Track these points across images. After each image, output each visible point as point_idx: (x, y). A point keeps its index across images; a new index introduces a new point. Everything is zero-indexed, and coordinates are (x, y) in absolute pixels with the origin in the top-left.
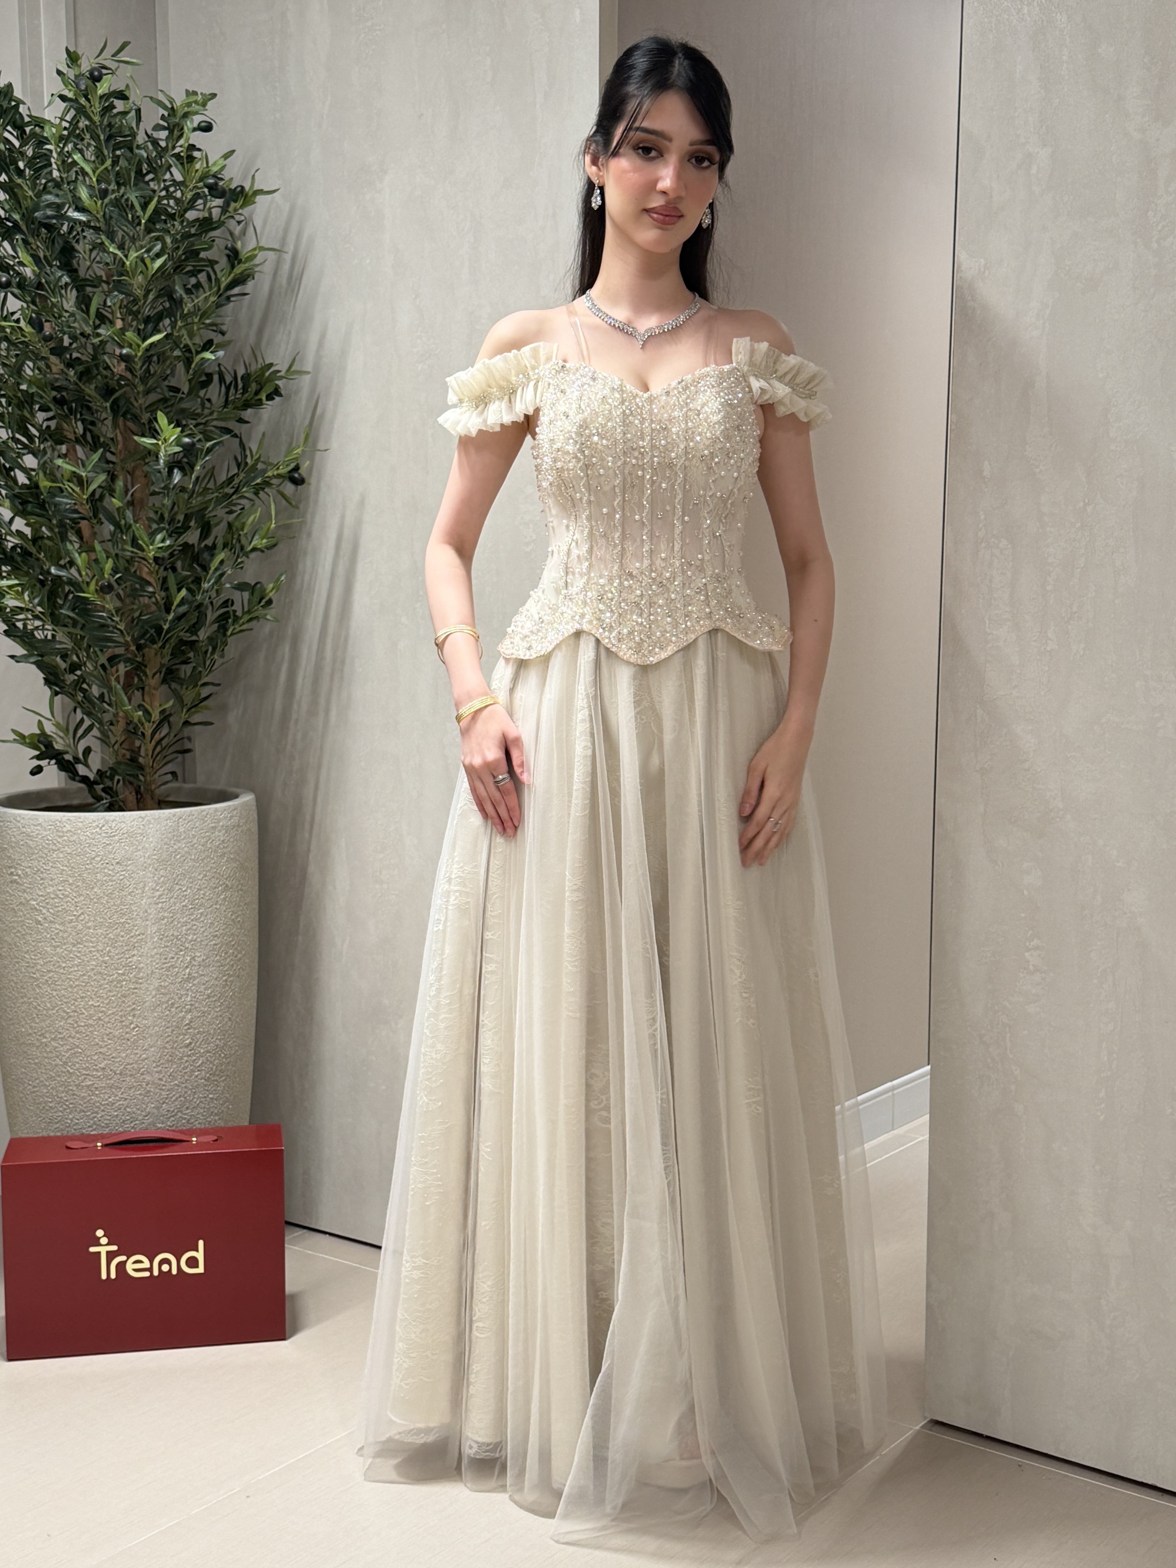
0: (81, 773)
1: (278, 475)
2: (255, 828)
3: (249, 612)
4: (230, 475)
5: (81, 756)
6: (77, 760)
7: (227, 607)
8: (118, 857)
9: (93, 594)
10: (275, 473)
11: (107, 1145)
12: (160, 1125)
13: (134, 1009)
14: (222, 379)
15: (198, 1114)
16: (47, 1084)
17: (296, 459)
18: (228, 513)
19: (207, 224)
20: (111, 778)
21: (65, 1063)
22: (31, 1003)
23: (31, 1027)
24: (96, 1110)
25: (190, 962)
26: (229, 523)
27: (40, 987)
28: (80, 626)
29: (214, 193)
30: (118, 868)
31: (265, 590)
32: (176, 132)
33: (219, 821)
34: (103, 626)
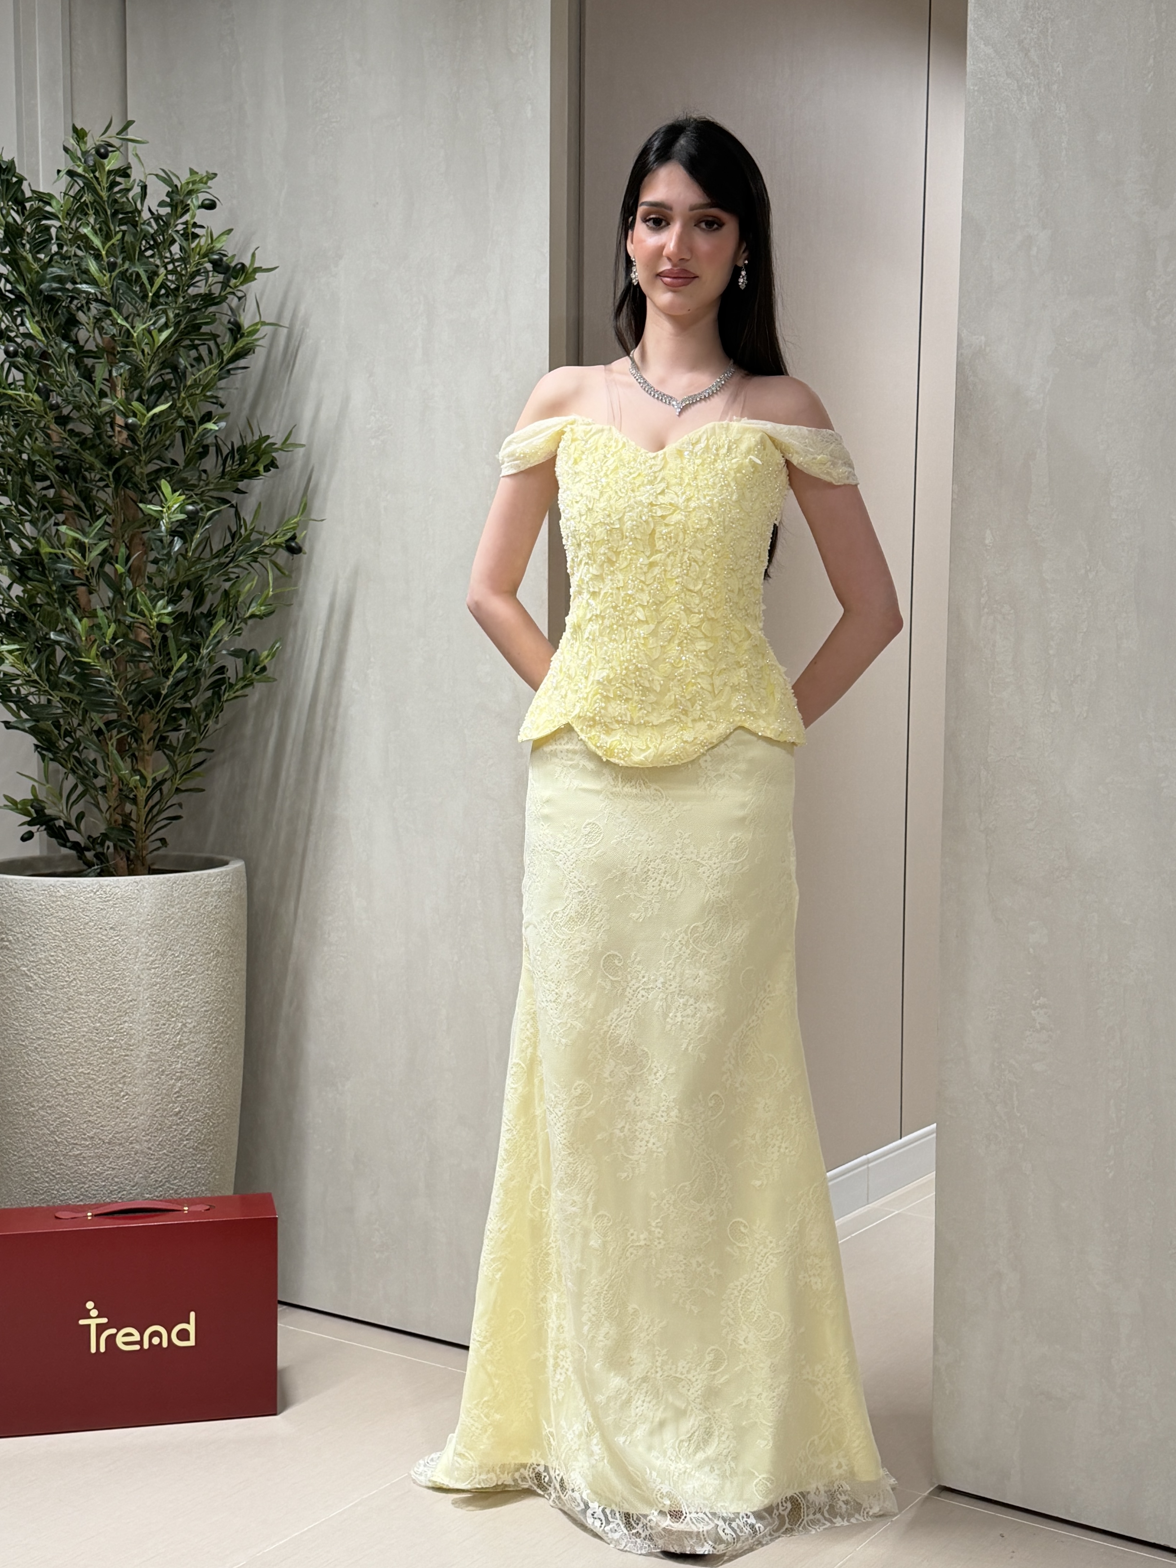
0: (71, 839)
1: (275, 544)
2: (245, 895)
3: (243, 679)
4: (226, 544)
5: (73, 823)
6: (68, 825)
7: (223, 673)
8: (112, 923)
9: (94, 659)
10: (272, 542)
11: (96, 1215)
12: (148, 1196)
13: (124, 1076)
14: (218, 450)
15: (186, 1184)
16: (34, 1154)
17: (294, 528)
18: (225, 580)
19: (209, 299)
20: (102, 844)
21: (53, 1132)
22: (19, 1071)
23: (18, 1096)
24: (83, 1180)
25: (182, 1029)
26: (225, 590)
27: (28, 1055)
28: (76, 692)
29: (219, 269)
30: (112, 933)
31: (259, 657)
32: (179, 209)
33: (212, 886)
34: (101, 691)
